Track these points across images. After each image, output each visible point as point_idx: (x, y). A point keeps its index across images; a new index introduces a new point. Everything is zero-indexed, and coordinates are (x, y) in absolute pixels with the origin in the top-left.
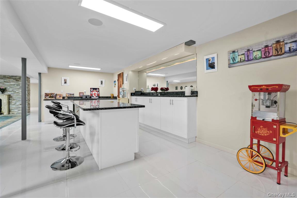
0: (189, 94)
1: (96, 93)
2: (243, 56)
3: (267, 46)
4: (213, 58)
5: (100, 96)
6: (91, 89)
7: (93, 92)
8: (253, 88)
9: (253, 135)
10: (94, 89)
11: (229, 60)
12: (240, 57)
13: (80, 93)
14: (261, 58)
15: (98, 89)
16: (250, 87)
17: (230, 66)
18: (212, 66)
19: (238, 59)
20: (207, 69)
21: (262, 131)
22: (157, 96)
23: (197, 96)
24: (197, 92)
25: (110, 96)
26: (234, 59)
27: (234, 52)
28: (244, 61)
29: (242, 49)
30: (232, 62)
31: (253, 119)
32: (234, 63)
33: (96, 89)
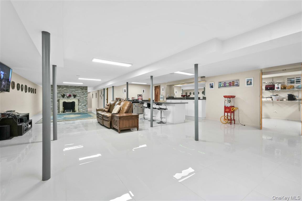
0: (202, 99)
1: (141, 98)
2: (223, 85)
3: (230, 82)
4: (213, 84)
5: (143, 100)
6: (138, 95)
7: (139, 97)
8: (225, 97)
9: (225, 112)
10: (139, 95)
11: (219, 85)
12: (222, 85)
13: (132, 98)
14: (229, 86)
15: (142, 95)
16: (224, 96)
17: (219, 87)
18: (212, 87)
19: (221, 86)
20: (210, 88)
21: (227, 110)
22: (184, 99)
23: (206, 99)
24: (206, 98)
25: (148, 100)
26: (220, 85)
27: (220, 82)
28: (224, 86)
29: (223, 82)
30: (219, 86)
31: (225, 106)
32: (220, 87)
33: (140, 95)
